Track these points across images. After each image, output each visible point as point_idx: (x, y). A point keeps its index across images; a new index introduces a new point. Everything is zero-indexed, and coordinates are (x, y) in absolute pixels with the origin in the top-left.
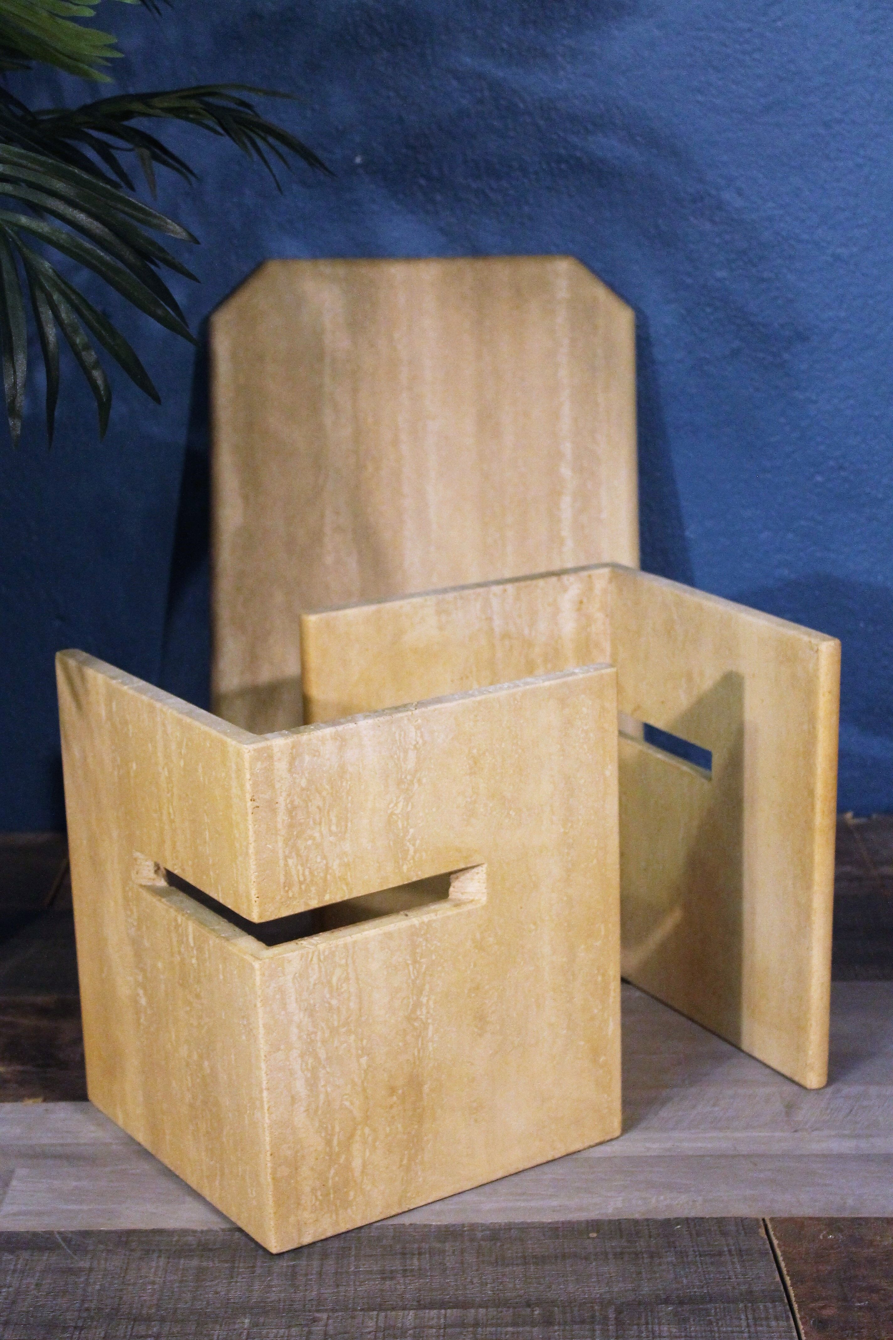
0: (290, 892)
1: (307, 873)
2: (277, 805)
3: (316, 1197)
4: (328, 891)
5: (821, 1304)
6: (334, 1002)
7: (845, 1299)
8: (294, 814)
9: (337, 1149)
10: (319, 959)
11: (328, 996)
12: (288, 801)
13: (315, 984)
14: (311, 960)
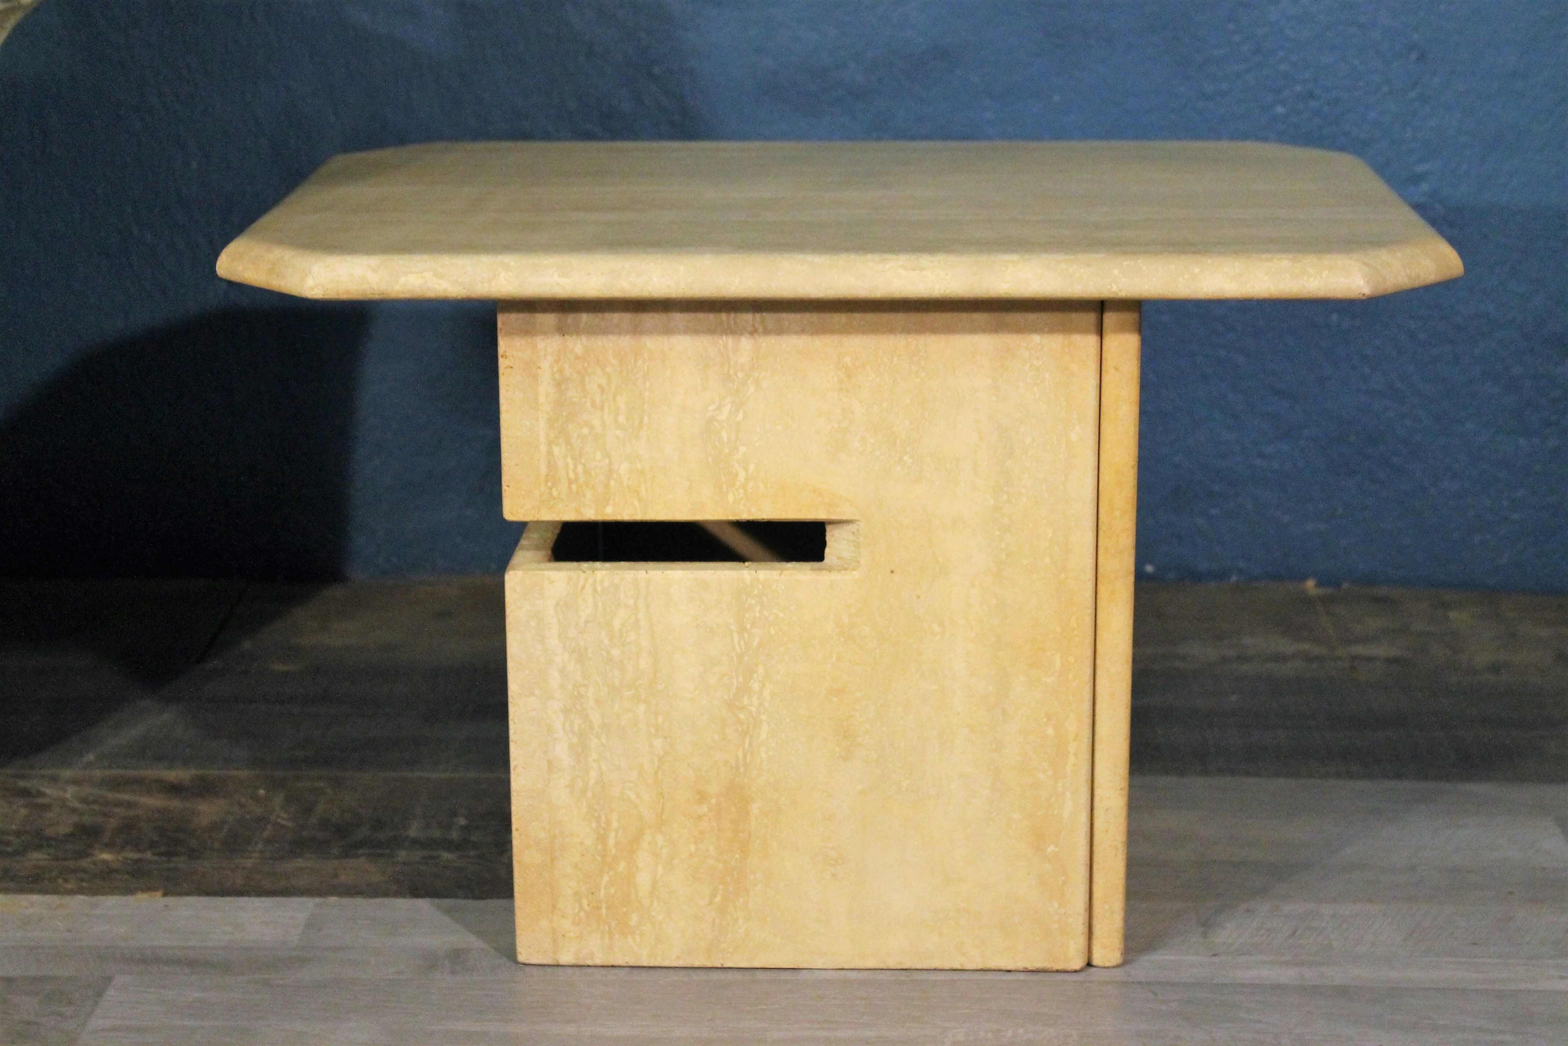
0: (554, 490)
1: (580, 468)
2: (539, 371)
3: (581, 906)
4: (611, 501)
6: (615, 653)
8: (563, 387)
9: (614, 851)
10: (595, 590)
11: (606, 642)
12: (555, 369)
13: (587, 622)
14: (583, 587)
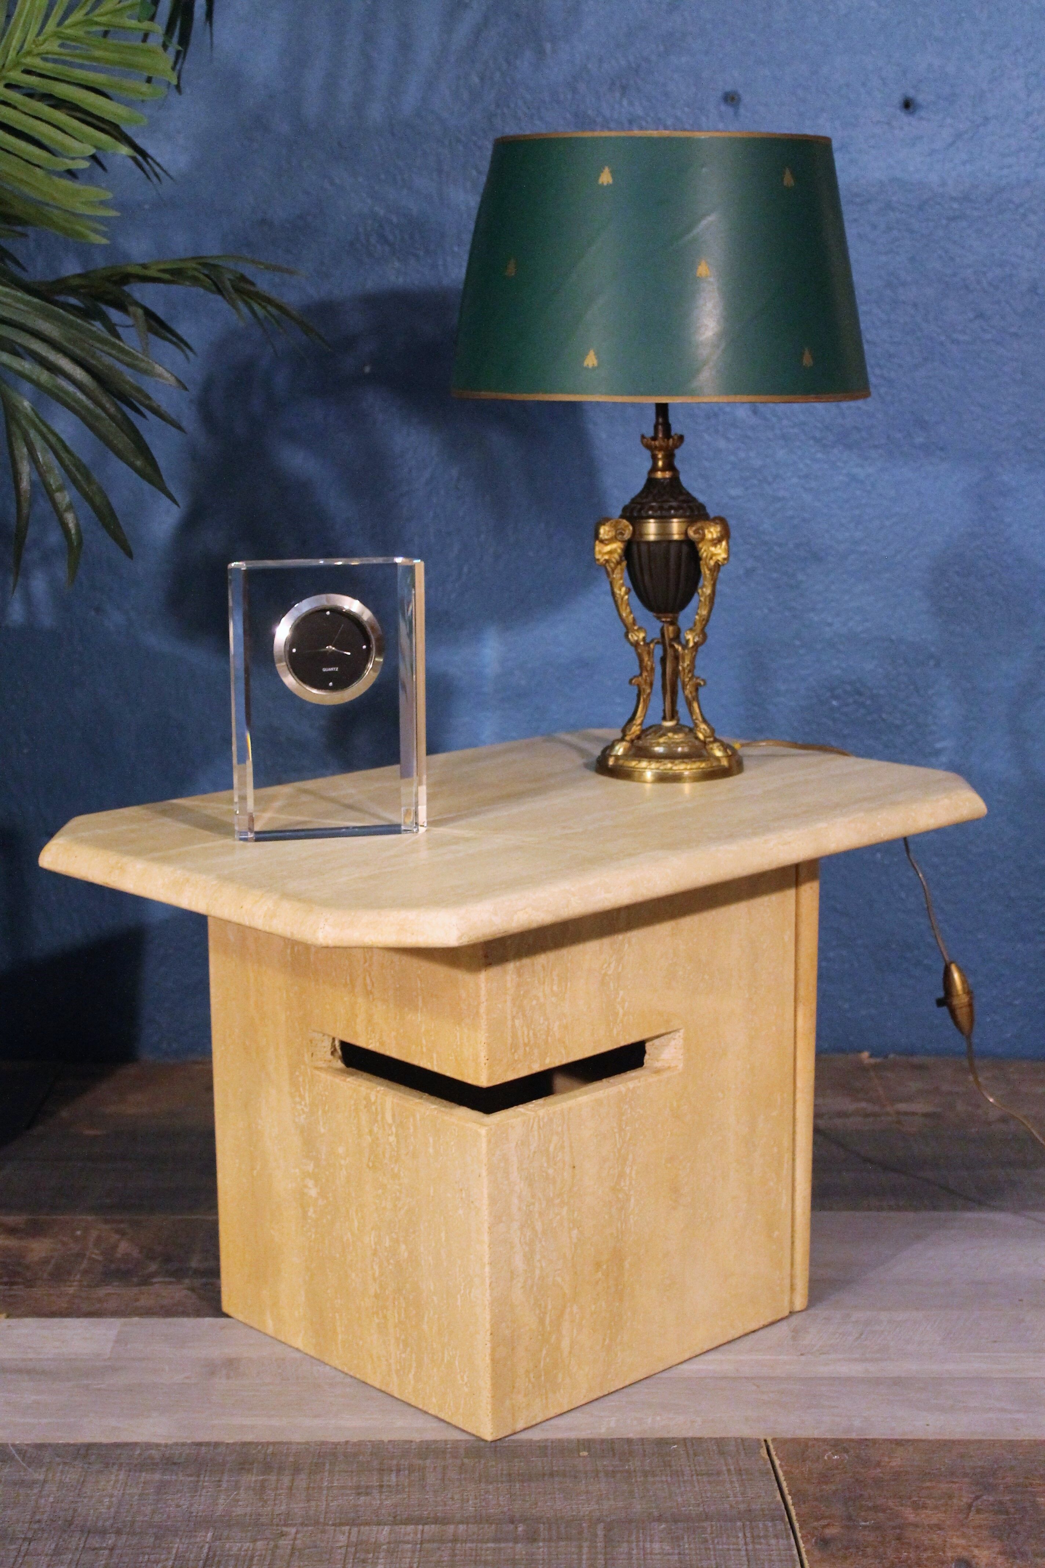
1: (531, 1034)
5: (824, 1522)
7: (849, 1518)
9: (549, 1328)
